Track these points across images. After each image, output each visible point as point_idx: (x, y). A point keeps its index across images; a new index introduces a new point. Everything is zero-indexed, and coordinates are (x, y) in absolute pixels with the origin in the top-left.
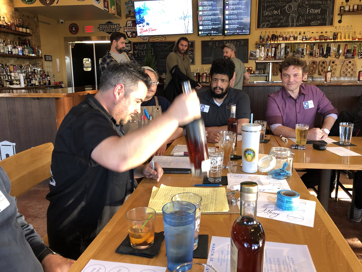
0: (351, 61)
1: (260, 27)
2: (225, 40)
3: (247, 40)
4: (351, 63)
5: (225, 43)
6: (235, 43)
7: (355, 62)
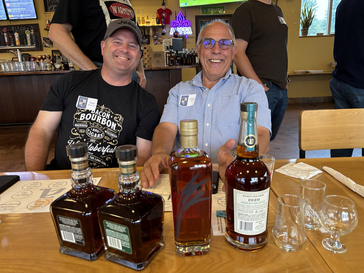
0: (146, 47)
1: (48, 10)
2: (13, 26)
3: (37, 25)
4: (147, 49)
5: (13, 29)
6: (24, 29)
7: (150, 47)
